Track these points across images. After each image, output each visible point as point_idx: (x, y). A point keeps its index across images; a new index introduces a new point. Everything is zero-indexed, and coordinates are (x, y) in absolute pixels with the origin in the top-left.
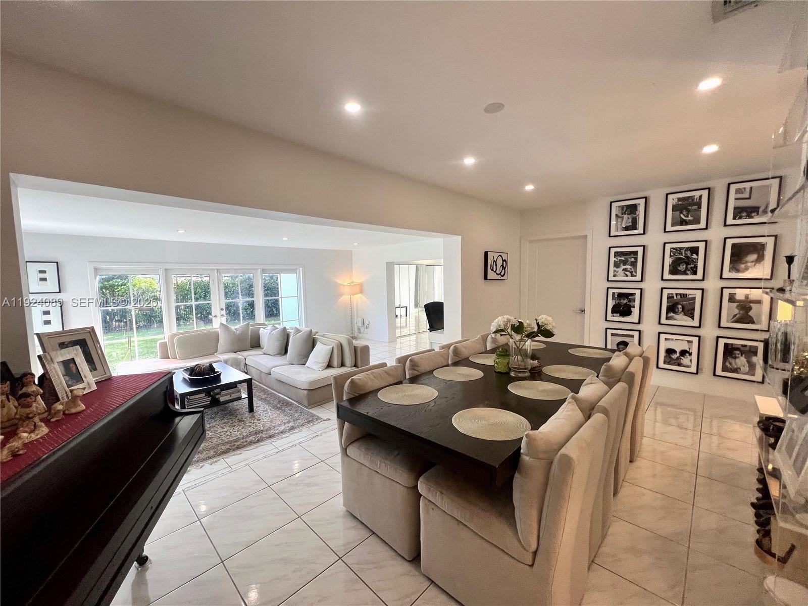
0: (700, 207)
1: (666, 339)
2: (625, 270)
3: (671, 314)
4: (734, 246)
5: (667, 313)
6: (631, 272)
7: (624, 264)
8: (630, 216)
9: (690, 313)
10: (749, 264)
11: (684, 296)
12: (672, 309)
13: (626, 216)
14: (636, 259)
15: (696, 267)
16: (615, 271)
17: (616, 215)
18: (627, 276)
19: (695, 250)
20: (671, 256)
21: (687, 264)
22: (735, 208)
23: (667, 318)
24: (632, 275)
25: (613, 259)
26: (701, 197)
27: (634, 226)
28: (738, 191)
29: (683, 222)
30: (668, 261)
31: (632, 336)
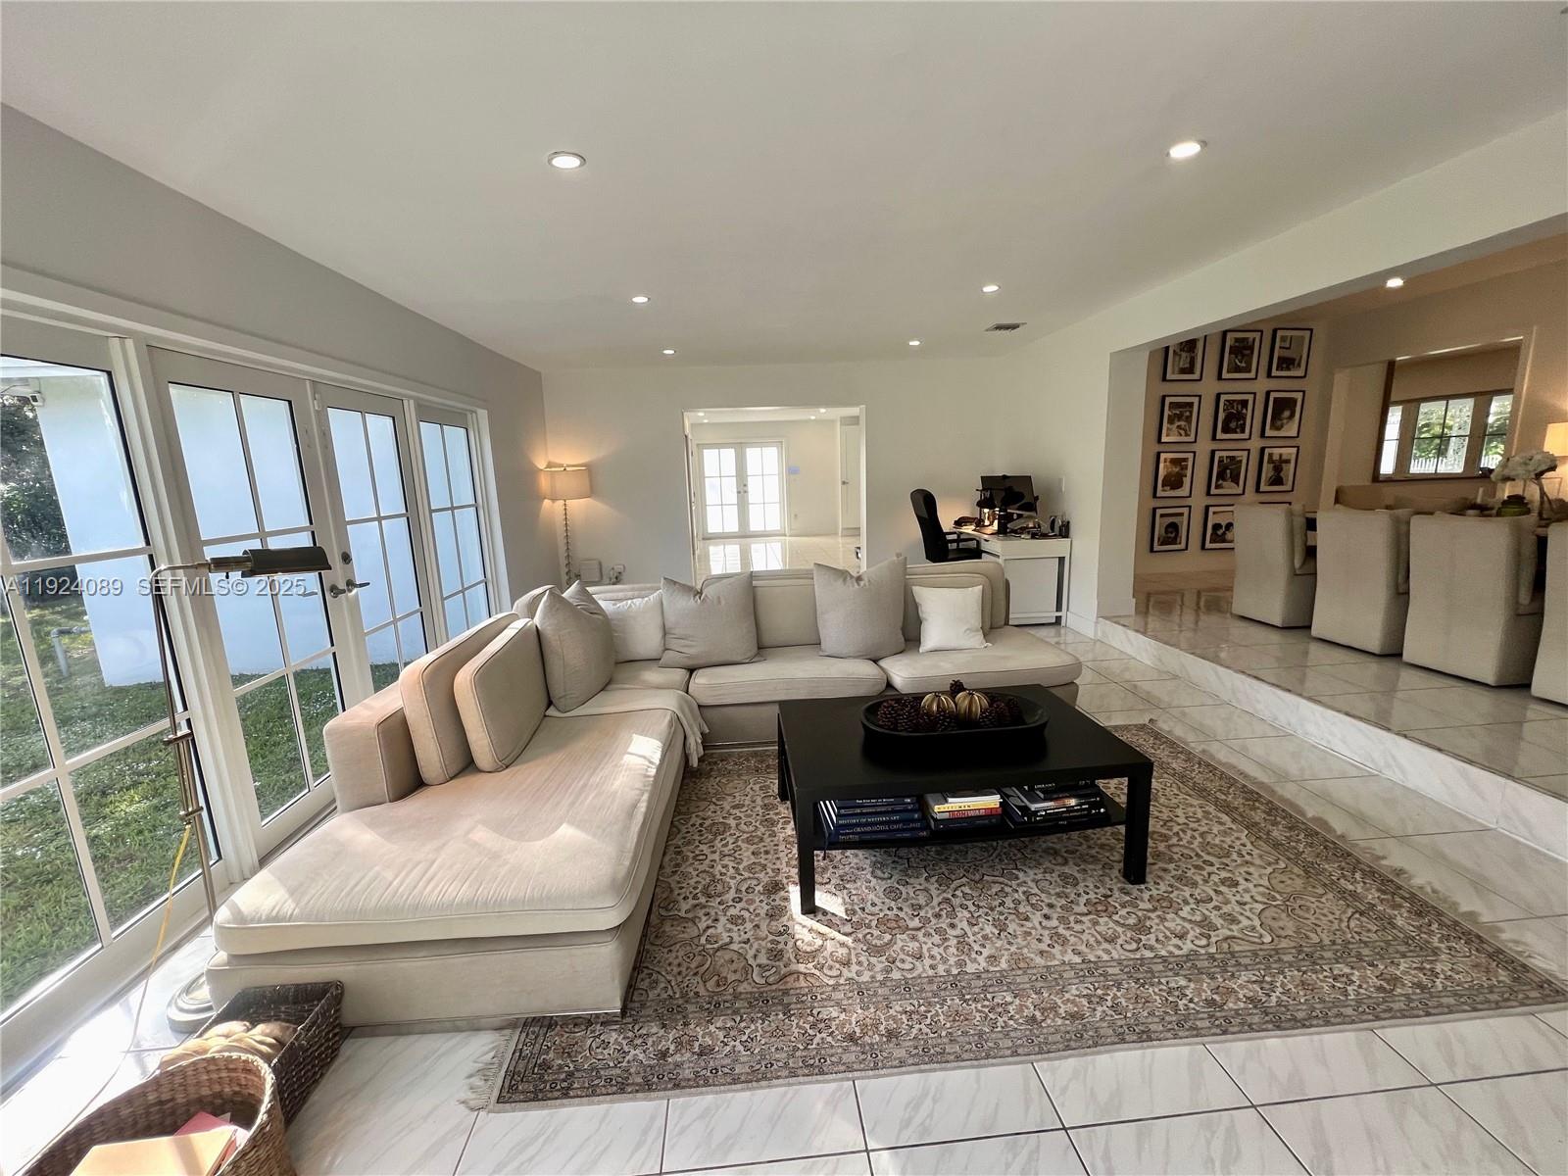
0: (1252, 353)
1: (1214, 513)
2: (1179, 427)
3: (1221, 482)
4: (1275, 399)
5: (1217, 480)
6: (1185, 431)
7: (1179, 421)
8: (1188, 354)
9: (1236, 480)
10: (1285, 421)
11: (1232, 458)
12: (1221, 476)
13: (1184, 354)
14: (1191, 412)
15: (1244, 424)
16: (1168, 429)
17: (1174, 351)
18: (1181, 435)
19: (1244, 403)
20: (1224, 410)
21: (1238, 420)
22: (1279, 358)
23: (1217, 487)
24: (1187, 435)
25: (1167, 412)
26: (1254, 340)
27: (1190, 370)
28: (1283, 339)
29: (1238, 370)
30: (1221, 416)
31: (1182, 514)
